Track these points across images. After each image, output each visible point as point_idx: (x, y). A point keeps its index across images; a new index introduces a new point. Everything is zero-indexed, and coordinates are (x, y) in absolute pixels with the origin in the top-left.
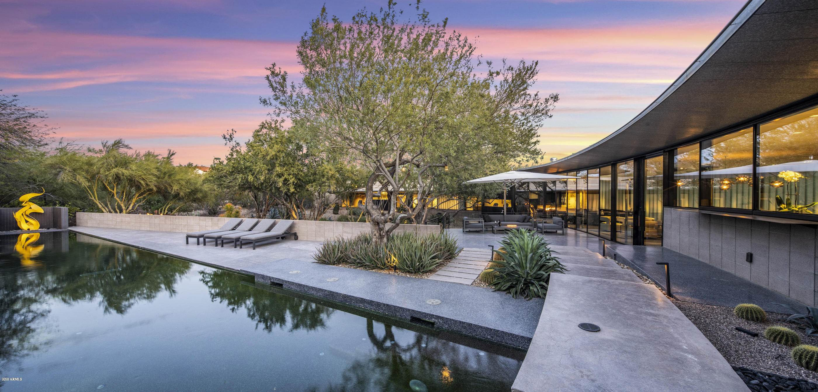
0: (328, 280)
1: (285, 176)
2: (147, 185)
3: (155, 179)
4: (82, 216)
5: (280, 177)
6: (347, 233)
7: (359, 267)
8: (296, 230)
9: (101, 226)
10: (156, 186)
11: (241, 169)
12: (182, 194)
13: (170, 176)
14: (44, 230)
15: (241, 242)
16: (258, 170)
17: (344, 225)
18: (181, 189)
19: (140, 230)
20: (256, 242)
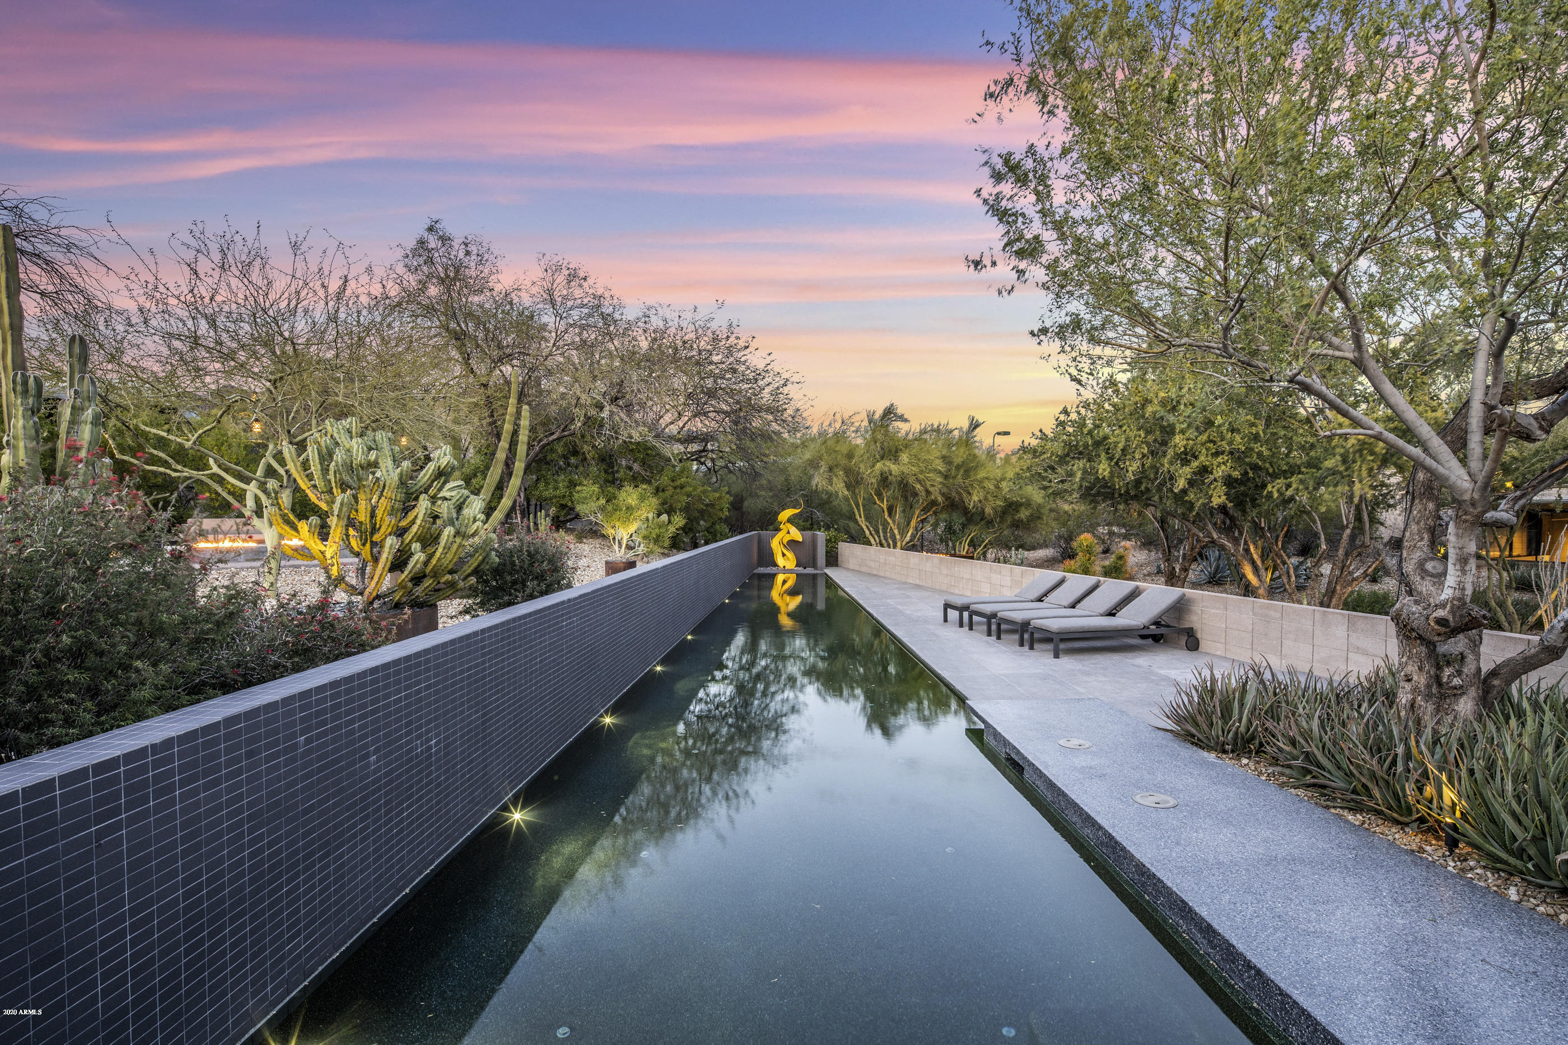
0: (1138, 798)
1: (1202, 458)
2: (928, 492)
3: (939, 479)
4: (847, 550)
5: (1186, 462)
6: (1366, 653)
7: (1309, 786)
8: (1194, 620)
9: (864, 569)
10: (943, 494)
11: (1086, 446)
12: (988, 510)
13: (967, 472)
14: (801, 570)
15: (1032, 634)
16: (1121, 446)
17: (1351, 624)
18: (986, 499)
19: (905, 583)
20: (1062, 640)
